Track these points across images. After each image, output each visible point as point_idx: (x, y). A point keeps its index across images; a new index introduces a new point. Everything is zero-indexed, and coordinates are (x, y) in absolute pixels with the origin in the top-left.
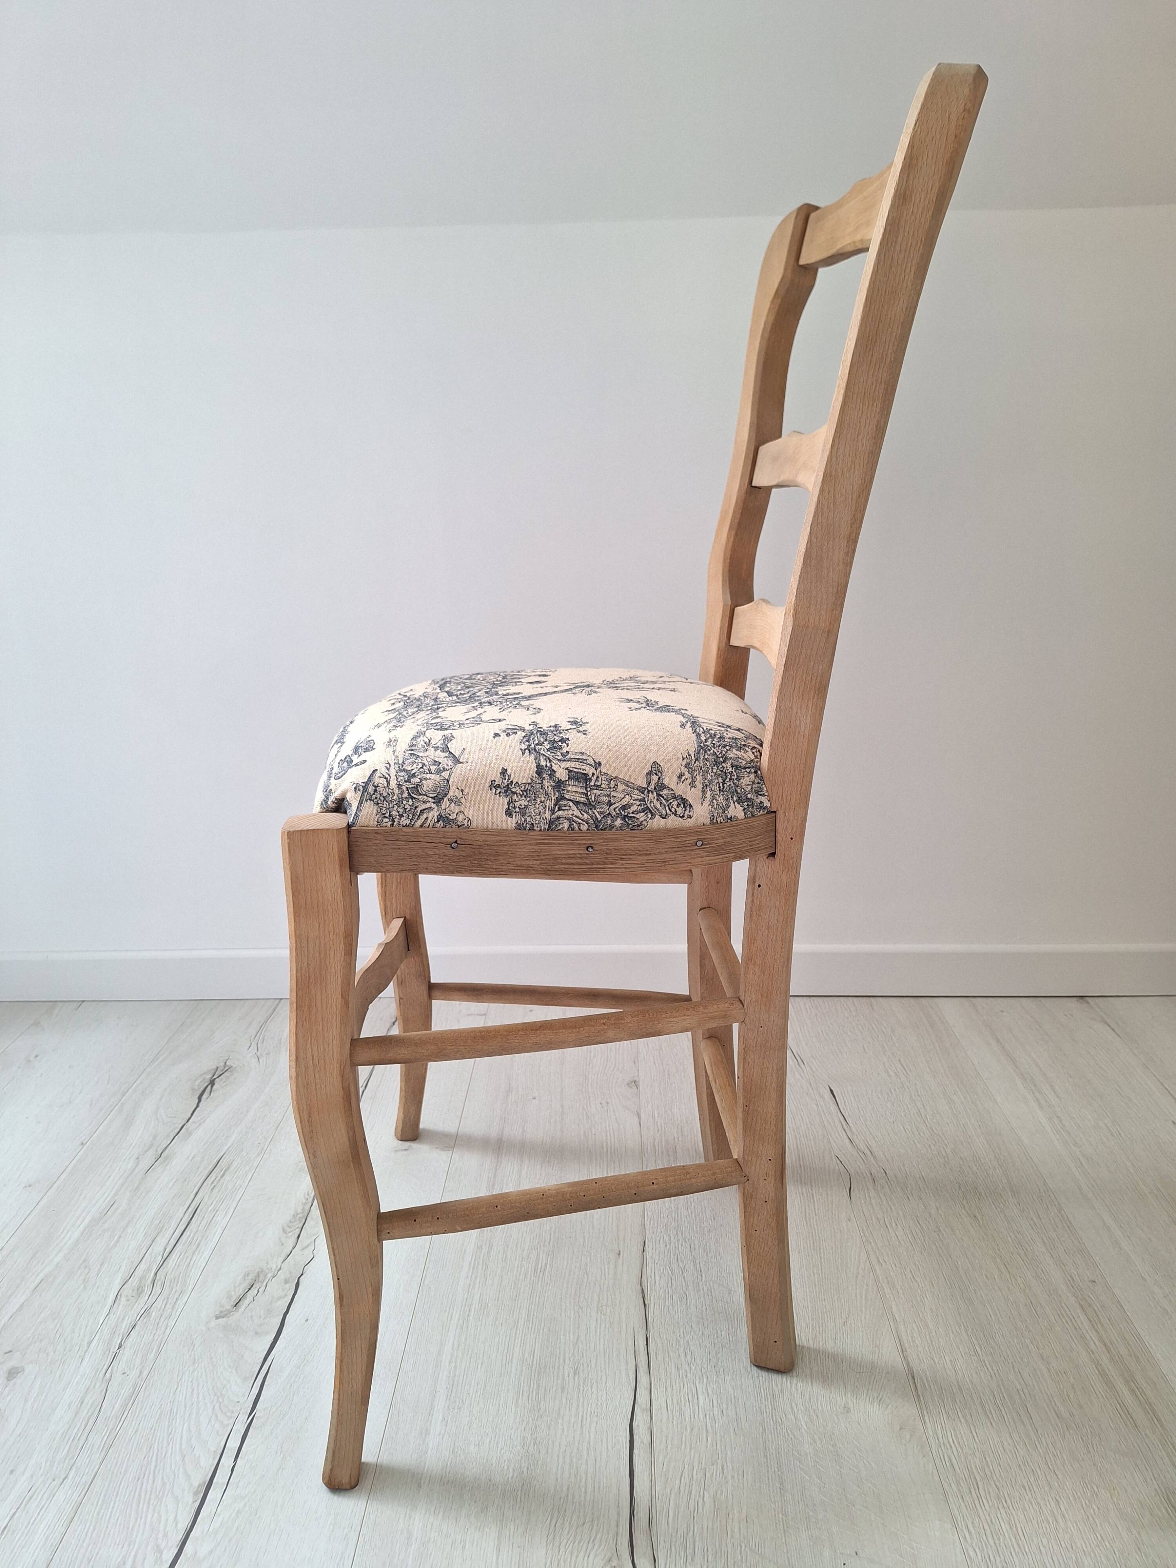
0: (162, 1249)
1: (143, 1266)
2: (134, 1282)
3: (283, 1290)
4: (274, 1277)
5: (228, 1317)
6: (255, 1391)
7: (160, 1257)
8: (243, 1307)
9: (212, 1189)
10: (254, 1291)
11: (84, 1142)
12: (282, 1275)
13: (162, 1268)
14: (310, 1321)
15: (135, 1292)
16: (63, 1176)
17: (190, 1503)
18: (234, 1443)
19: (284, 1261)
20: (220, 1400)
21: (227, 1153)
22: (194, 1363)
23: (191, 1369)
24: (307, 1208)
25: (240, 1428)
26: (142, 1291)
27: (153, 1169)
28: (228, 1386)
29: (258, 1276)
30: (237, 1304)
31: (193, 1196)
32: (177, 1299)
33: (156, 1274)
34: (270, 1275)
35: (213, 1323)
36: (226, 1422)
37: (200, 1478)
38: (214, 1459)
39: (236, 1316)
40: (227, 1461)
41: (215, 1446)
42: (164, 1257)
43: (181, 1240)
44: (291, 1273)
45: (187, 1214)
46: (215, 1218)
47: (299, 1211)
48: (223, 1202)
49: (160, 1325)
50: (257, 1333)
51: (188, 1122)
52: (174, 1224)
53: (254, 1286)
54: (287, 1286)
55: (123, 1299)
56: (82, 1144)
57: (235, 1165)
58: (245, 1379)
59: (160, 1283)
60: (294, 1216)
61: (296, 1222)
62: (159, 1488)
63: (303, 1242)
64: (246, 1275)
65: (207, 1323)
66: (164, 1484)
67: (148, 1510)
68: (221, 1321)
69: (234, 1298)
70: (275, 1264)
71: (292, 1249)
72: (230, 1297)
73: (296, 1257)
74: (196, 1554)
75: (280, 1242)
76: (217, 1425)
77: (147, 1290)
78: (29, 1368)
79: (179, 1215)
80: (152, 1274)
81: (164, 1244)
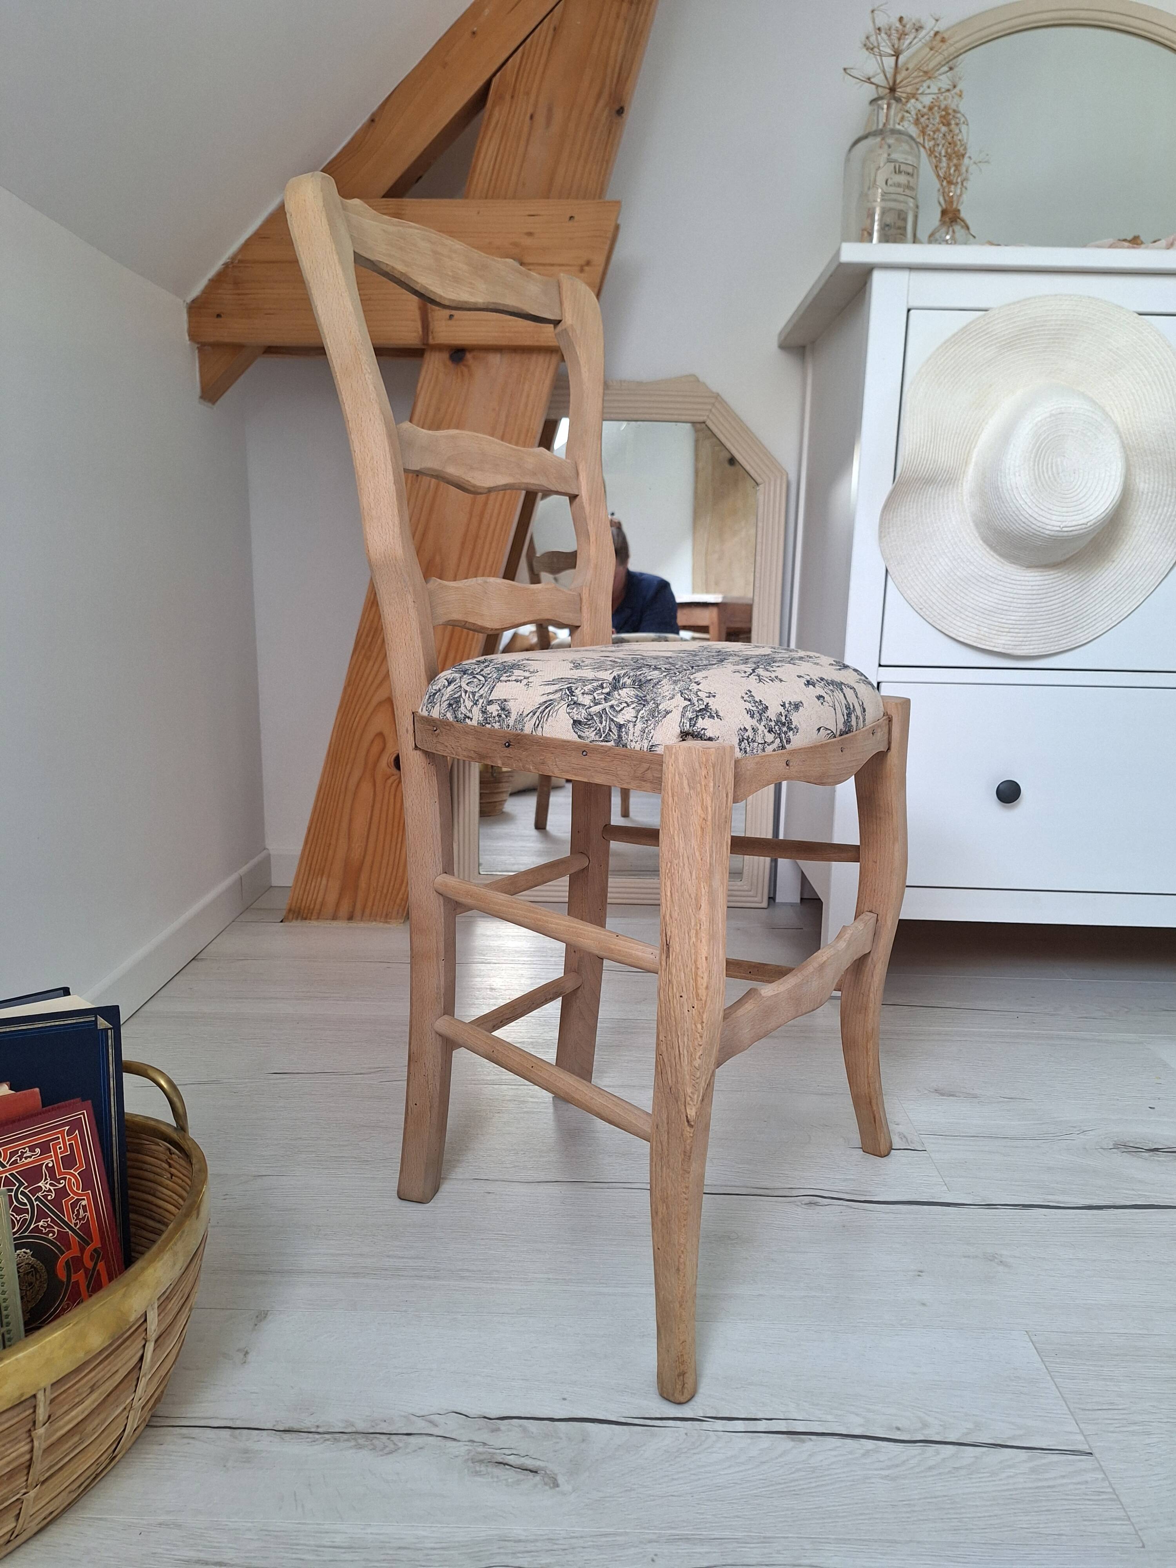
3: (509, 1431)
4: (485, 1445)
5: (556, 1474)
6: (670, 1423)
8: (539, 1463)
10: (511, 1460)
12: (484, 1436)
14: (568, 1395)
18: (740, 1425)
19: (454, 1440)
20: (685, 1450)
22: (632, 1490)
23: (641, 1490)
24: (345, 1436)
25: (719, 1425)
28: (664, 1449)
29: (480, 1462)
30: (531, 1471)
32: (520, 1541)
34: (481, 1450)
35: (565, 1487)
36: (714, 1438)
37: (785, 1443)
38: (760, 1437)
39: (553, 1468)
40: (762, 1426)
41: (746, 1440)
44: (479, 1430)
47: (353, 1443)
48: (298, 1545)
50: (583, 1440)
53: (501, 1460)
54: (503, 1428)
58: (653, 1435)
60: (360, 1447)
61: (375, 1442)
62: (804, 1473)
63: (420, 1426)
64: (477, 1473)
65: (564, 1494)
66: (798, 1470)
67: (830, 1475)
68: (561, 1480)
69: (522, 1477)
70: (460, 1449)
71: (431, 1435)
72: (518, 1482)
73: (450, 1427)
74: (860, 1425)
75: (415, 1451)
76: (719, 1445)
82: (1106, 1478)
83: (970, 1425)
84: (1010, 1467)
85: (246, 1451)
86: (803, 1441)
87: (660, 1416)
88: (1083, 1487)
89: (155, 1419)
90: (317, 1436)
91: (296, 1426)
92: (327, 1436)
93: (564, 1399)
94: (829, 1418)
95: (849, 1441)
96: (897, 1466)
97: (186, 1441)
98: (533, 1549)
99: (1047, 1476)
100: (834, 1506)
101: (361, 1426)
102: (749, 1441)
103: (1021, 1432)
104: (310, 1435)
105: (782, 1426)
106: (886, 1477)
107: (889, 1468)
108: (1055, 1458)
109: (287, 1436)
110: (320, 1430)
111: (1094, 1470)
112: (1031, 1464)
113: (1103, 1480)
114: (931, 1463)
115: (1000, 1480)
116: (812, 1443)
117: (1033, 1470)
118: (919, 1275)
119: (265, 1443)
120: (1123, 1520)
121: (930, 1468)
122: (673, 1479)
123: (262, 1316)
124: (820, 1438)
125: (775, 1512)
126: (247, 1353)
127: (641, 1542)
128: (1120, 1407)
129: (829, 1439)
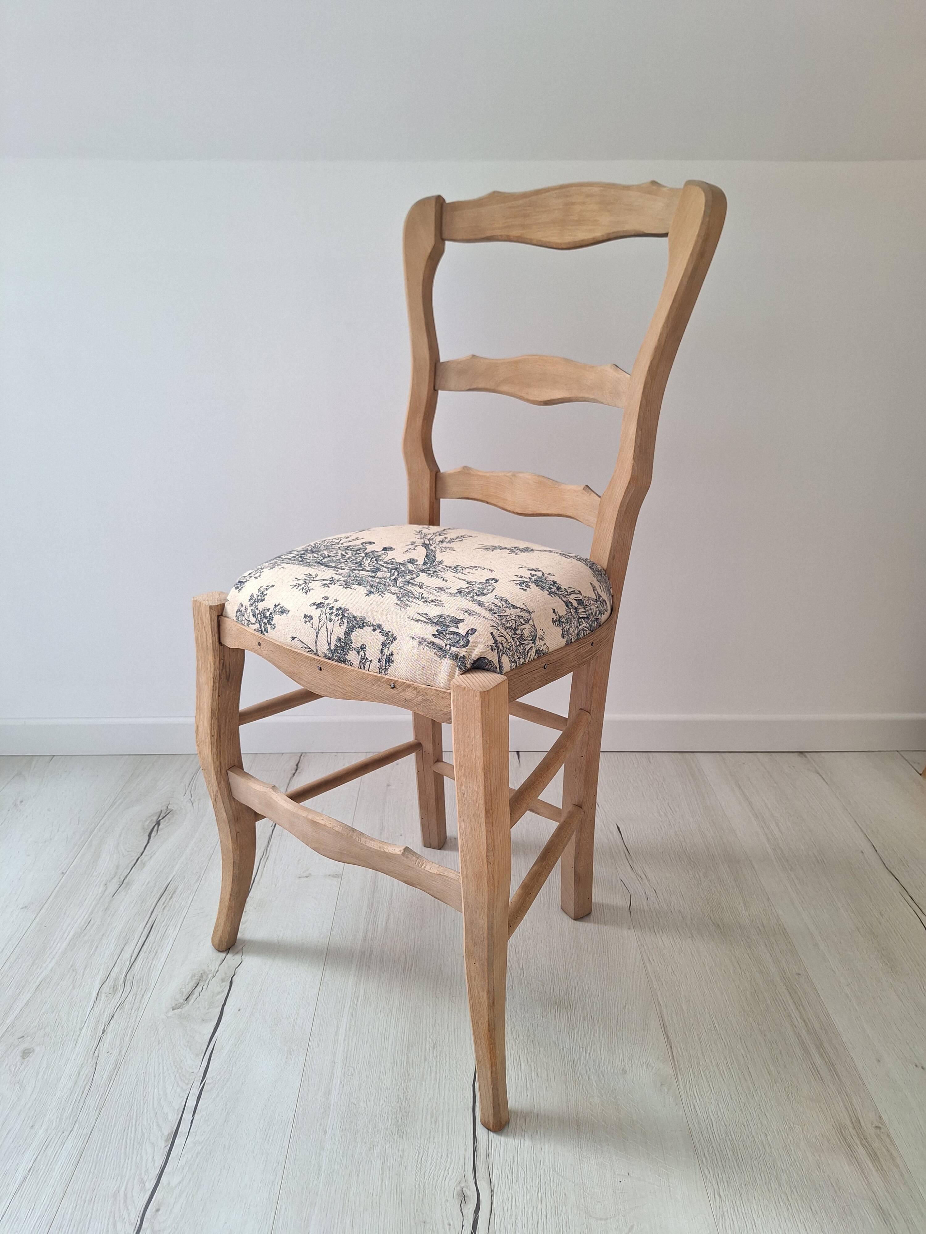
0: (129, 956)
1: (116, 970)
2: (110, 982)
3: (221, 987)
4: (213, 977)
5: (182, 1008)
6: (205, 1064)
7: (128, 963)
8: (192, 1001)
9: (164, 909)
10: (199, 988)
11: (65, 871)
12: (219, 976)
13: (130, 971)
14: (241, 1011)
15: (112, 990)
16: (51, 899)
17: (162, 1146)
18: (191, 1103)
20: (180, 1071)
21: (173, 880)
22: (159, 1043)
23: (157, 1048)
25: (196, 1092)
26: (117, 989)
27: (118, 893)
28: (185, 1060)
29: (202, 976)
30: (187, 998)
31: (150, 915)
32: (143, 996)
33: (126, 976)
34: (210, 976)
35: (171, 1013)
36: (184, 1088)
37: (168, 1130)
38: (178, 1115)
39: (187, 1008)
40: (187, 1116)
41: (178, 1104)
42: (131, 963)
43: (143, 948)
44: (226, 974)
45: (146, 929)
46: (167, 932)
48: (172, 919)
49: (132, 1015)
50: (203, 1020)
51: (141, 855)
52: (136, 937)
53: (199, 984)
54: (224, 984)
55: (103, 995)
56: (63, 873)
57: (180, 889)
58: (197, 1055)
59: (129, 982)
62: (139, 1137)
64: (194, 976)
66: (143, 1134)
67: (133, 1154)
69: (185, 994)
70: (214, 968)
72: (182, 993)
73: (230, 962)
74: (169, 1184)
76: (178, 1090)
77: (120, 989)
78: (37, 1049)
79: (140, 929)
80: (123, 976)
81: (130, 952)
86: (166, 1141)
87: (212, 1059)
93: (239, 1010)
95: (157, 1171)
96: (125, 1201)
98: (136, 1001)
105: (184, 1129)
107: (125, 1195)
125: (116, 1116)
129: (164, 1157)
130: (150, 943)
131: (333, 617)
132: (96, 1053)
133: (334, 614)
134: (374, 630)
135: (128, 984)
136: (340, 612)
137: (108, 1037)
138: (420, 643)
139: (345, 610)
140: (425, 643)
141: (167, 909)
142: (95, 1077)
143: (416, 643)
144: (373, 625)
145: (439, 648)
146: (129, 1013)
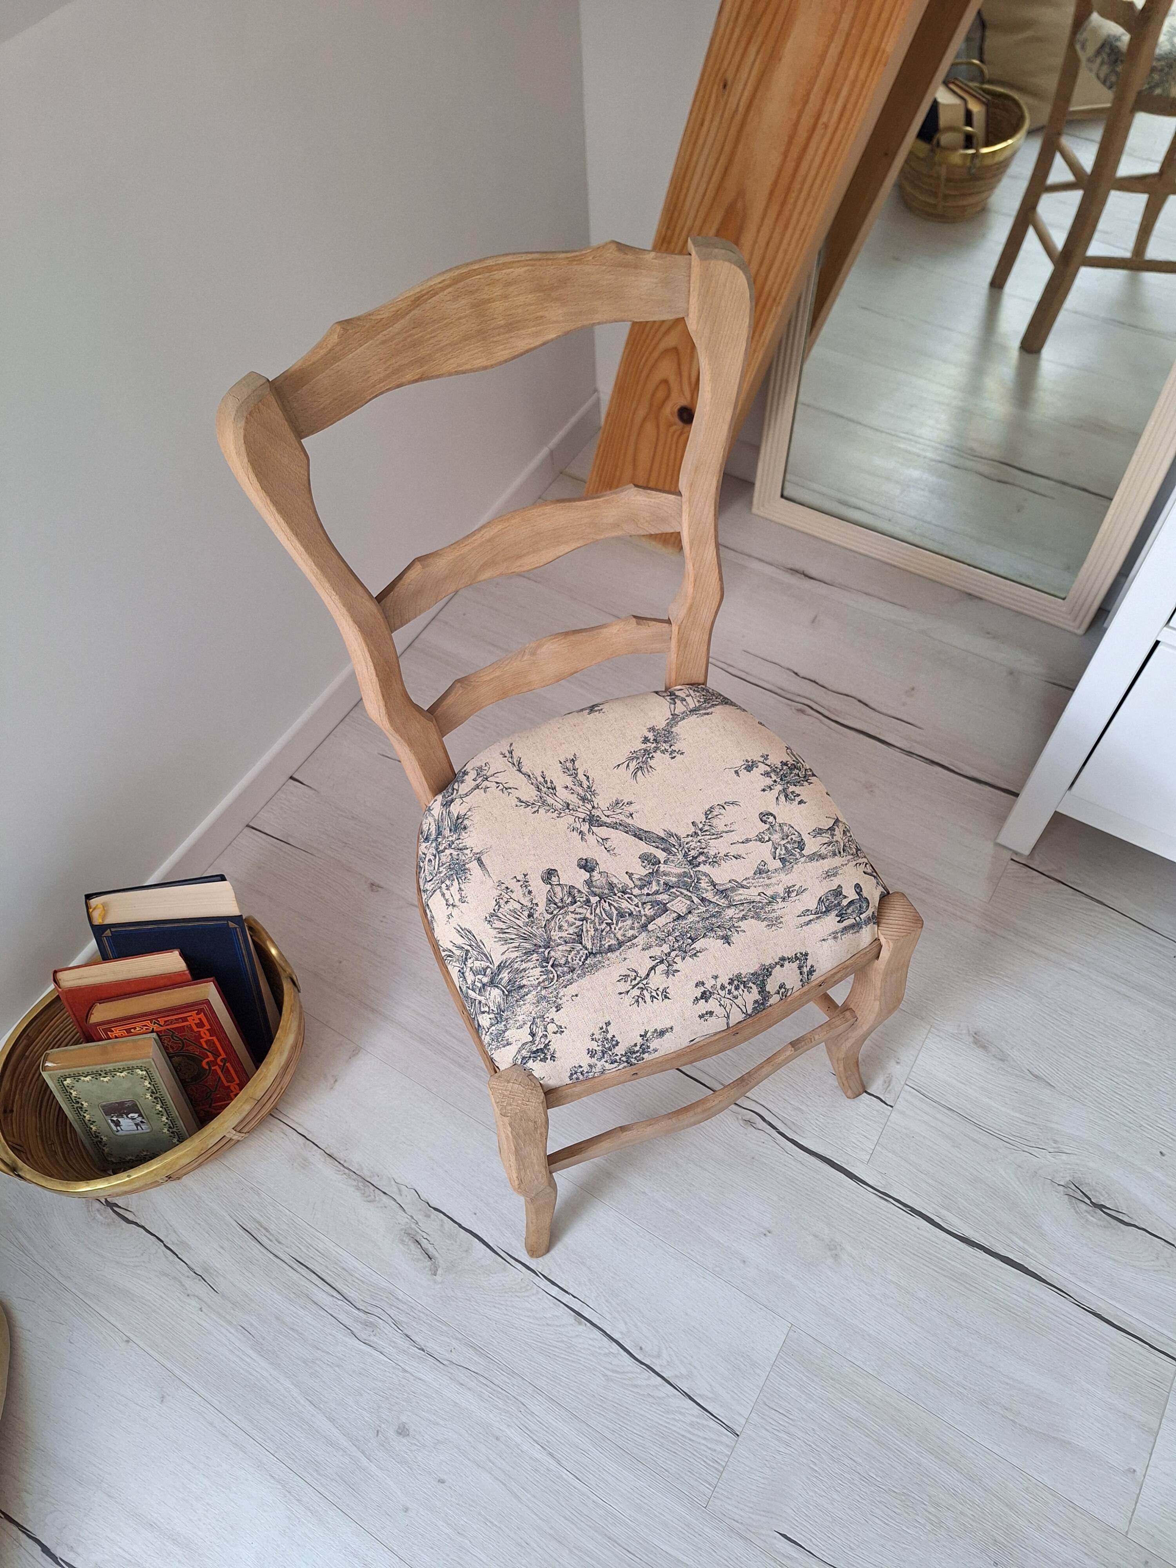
0: (331, 1299)
1: (342, 1317)
2: (356, 1328)
3: (434, 1220)
4: (417, 1223)
5: (439, 1267)
6: (519, 1266)
7: (340, 1302)
8: (435, 1253)
9: (279, 1243)
10: (424, 1242)
11: (125, 1338)
12: (419, 1217)
13: (354, 1303)
14: (477, 1212)
15: (368, 1328)
16: (168, 1365)
17: (585, 1329)
18: (554, 1291)
19: (404, 1210)
20: (514, 1290)
21: (235, 1218)
22: (469, 1300)
23: (473, 1303)
24: (355, 1176)
25: (544, 1284)
26: (371, 1323)
27: (214, 1285)
28: (504, 1282)
29: (409, 1234)
30: (429, 1257)
31: (278, 1260)
32: (398, 1299)
33: (358, 1309)
34: (413, 1226)
35: (438, 1278)
36: (535, 1292)
37: (570, 1317)
38: (559, 1306)
39: (440, 1261)
40: (566, 1299)
41: (549, 1302)
42: (342, 1298)
43: (328, 1281)
44: (420, 1210)
45: (299, 1270)
46: (319, 1249)
47: (355, 1183)
48: (302, 1238)
49: (416, 1316)
50: (467, 1251)
51: (162, 1241)
52: (303, 1282)
53: (418, 1240)
54: (432, 1216)
55: (372, 1338)
56: (127, 1341)
57: (257, 1216)
58: (504, 1269)
59: (369, 1308)
60: (357, 1188)
61: (366, 1189)
62: (564, 1345)
63: (392, 1190)
64: (402, 1242)
65: (435, 1282)
66: (562, 1342)
67: (577, 1355)
68: (439, 1272)
69: (421, 1257)
70: (403, 1218)
71: (395, 1200)
72: (418, 1260)
73: (406, 1200)
74: (621, 1333)
75: (382, 1207)
76: (534, 1298)
77: (372, 1319)
78: (404, 1419)
79: (295, 1276)
80: (357, 1312)
81: (325, 1296)
82: (729, 1457)
83: (684, 1372)
84: (681, 1413)
85: (306, 1160)
86: (580, 1323)
87: (516, 1257)
88: (710, 1451)
89: (275, 1110)
90: (342, 1168)
91: (335, 1156)
92: (347, 1171)
93: (475, 1214)
94: (608, 1316)
95: (605, 1339)
96: (617, 1372)
97: (282, 1135)
98: (401, 1308)
99: (696, 1432)
100: (562, 1376)
101: (366, 1173)
102: (552, 1305)
103: (710, 1395)
104: (339, 1165)
105: (576, 1306)
106: (605, 1375)
107: (613, 1371)
108: (713, 1424)
109: (329, 1159)
110: (345, 1165)
111: (728, 1446)
112: (694, 1419)
113: (726, 1455)
114: (639, 1382)
115: (668, 1418)
116: (584, 1328)
117: (692, 1424)
118: (765, 1235)
119: (316, 1157)
120: (710, 1485)
121: (636, 1386)
122: (495, 1307)
123: (356, 1051)
124: (592, 1327)
125: (530, 1361)
126: (336, 1081)
127: (452, 1337)
128: (791, 1417)
129: (596, 1331)
130: (324, 1272)
131: (736, 993)
132: (445, 1362)
133: (733, 990)
134: (782, 966)
135: (370, 1309)
136: (736, 982)
137: (431, 1346)
138: (835, 938)
139: (739, 976)
140: (839, 934)
141: (281, 1239)
142: (474, 1370)
143: (831, 941)
144: (777, 963)
145: (852, 926)
146: (412, 1318)
